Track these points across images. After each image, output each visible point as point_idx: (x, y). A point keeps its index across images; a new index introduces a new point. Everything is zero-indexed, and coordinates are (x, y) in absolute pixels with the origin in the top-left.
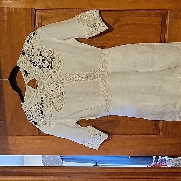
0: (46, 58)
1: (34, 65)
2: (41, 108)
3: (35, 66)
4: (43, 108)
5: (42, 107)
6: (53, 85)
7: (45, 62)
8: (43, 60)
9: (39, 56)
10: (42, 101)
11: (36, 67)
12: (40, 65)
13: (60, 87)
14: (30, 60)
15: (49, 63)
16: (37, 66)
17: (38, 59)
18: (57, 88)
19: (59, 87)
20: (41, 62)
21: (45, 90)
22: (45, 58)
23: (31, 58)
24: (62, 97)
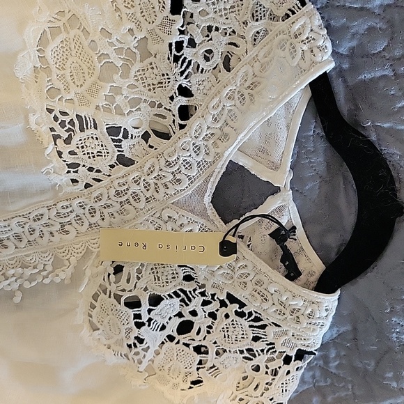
0: (171, 338)
1: (242, 305)
2: (186, 38)
3: (232, 299)
4: (176, 38)
5: (179, 46)
6: (118, 194)
7: (178, 321)
8: (185, 328)
9: (212, 350)
10: (184, 92)
11: (230, 297)
12: (205, 303)
13: (81, 185)
14: (263, 327)
15: (150, 320)
16: (224, 297)
17: (217, 335)
18: (94, 175)
19: (87, 186)
20: (201, 321)
21: (169, 164)
22: (178, 337)
23: (256, 339)
24: (56, 126)
